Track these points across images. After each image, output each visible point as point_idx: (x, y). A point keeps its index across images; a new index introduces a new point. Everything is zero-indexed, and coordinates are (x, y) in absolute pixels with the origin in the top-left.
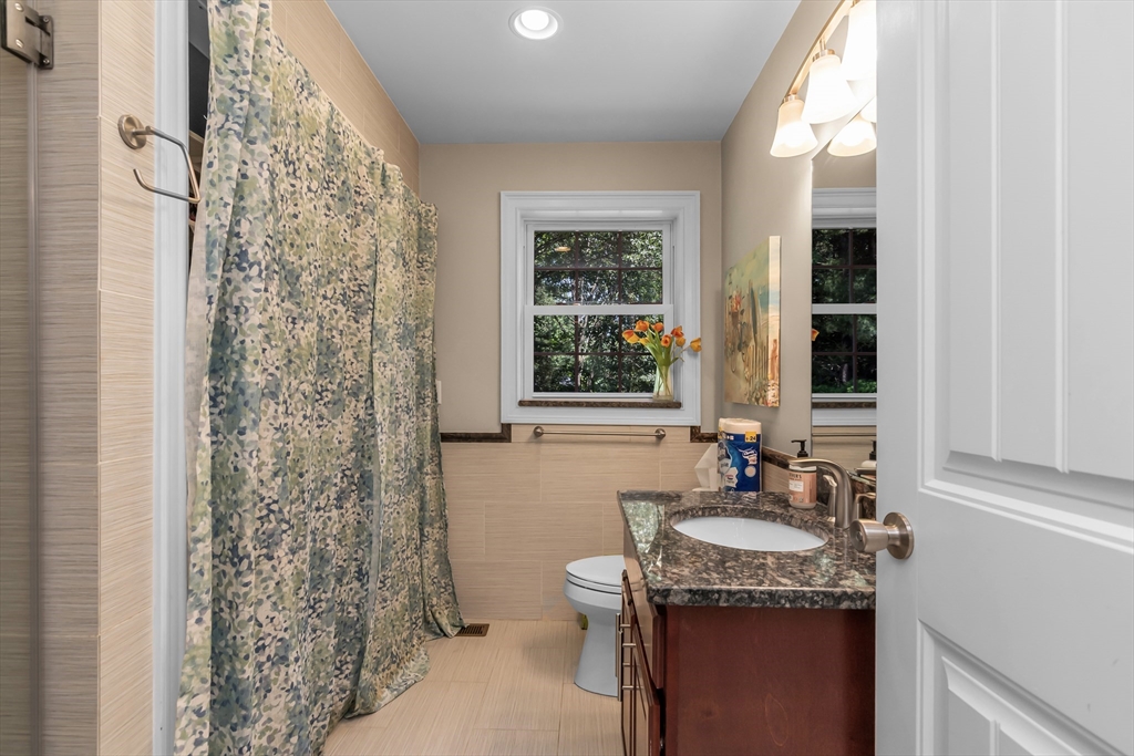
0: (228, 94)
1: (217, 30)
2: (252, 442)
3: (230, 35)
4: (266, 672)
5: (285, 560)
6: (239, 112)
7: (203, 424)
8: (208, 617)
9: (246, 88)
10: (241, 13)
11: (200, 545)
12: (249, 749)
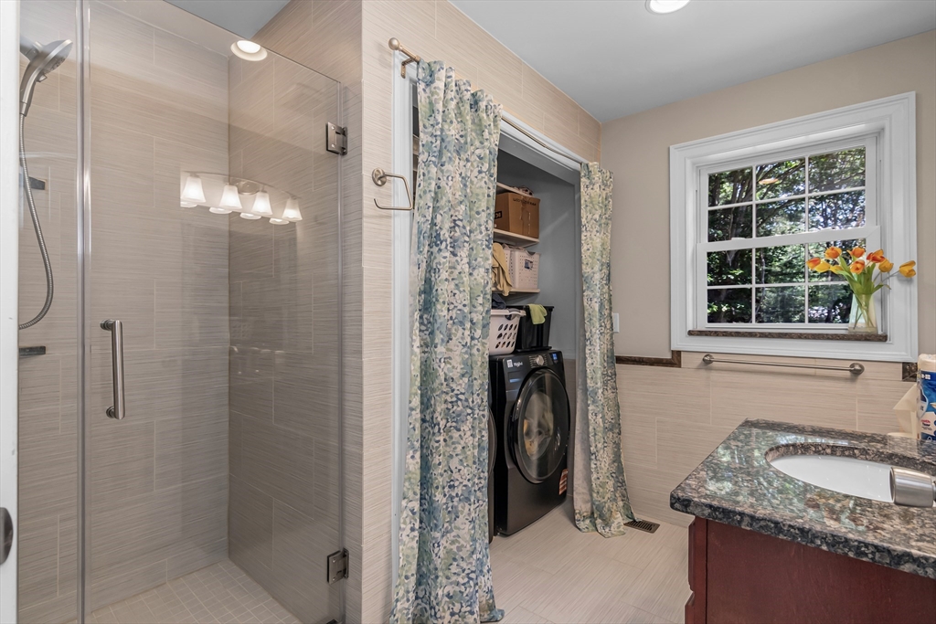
0: (430, 139)
1: (424, 103)
2: (441, 353)
3: (431, 103)
4: (455, 503)
5: (469, 433)
6: (435, 149)
7: (415, 340)
8: (418, 455)
9: (438, 133)
10: (435, 88)
11: (414, 412)
12: (439, 546)
